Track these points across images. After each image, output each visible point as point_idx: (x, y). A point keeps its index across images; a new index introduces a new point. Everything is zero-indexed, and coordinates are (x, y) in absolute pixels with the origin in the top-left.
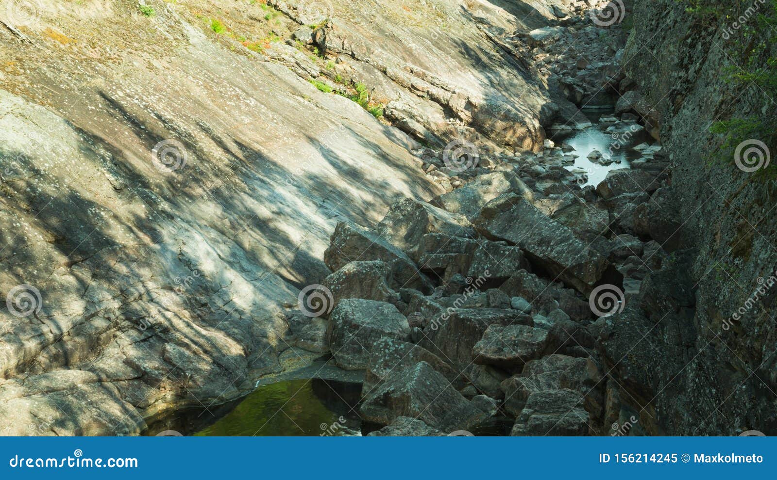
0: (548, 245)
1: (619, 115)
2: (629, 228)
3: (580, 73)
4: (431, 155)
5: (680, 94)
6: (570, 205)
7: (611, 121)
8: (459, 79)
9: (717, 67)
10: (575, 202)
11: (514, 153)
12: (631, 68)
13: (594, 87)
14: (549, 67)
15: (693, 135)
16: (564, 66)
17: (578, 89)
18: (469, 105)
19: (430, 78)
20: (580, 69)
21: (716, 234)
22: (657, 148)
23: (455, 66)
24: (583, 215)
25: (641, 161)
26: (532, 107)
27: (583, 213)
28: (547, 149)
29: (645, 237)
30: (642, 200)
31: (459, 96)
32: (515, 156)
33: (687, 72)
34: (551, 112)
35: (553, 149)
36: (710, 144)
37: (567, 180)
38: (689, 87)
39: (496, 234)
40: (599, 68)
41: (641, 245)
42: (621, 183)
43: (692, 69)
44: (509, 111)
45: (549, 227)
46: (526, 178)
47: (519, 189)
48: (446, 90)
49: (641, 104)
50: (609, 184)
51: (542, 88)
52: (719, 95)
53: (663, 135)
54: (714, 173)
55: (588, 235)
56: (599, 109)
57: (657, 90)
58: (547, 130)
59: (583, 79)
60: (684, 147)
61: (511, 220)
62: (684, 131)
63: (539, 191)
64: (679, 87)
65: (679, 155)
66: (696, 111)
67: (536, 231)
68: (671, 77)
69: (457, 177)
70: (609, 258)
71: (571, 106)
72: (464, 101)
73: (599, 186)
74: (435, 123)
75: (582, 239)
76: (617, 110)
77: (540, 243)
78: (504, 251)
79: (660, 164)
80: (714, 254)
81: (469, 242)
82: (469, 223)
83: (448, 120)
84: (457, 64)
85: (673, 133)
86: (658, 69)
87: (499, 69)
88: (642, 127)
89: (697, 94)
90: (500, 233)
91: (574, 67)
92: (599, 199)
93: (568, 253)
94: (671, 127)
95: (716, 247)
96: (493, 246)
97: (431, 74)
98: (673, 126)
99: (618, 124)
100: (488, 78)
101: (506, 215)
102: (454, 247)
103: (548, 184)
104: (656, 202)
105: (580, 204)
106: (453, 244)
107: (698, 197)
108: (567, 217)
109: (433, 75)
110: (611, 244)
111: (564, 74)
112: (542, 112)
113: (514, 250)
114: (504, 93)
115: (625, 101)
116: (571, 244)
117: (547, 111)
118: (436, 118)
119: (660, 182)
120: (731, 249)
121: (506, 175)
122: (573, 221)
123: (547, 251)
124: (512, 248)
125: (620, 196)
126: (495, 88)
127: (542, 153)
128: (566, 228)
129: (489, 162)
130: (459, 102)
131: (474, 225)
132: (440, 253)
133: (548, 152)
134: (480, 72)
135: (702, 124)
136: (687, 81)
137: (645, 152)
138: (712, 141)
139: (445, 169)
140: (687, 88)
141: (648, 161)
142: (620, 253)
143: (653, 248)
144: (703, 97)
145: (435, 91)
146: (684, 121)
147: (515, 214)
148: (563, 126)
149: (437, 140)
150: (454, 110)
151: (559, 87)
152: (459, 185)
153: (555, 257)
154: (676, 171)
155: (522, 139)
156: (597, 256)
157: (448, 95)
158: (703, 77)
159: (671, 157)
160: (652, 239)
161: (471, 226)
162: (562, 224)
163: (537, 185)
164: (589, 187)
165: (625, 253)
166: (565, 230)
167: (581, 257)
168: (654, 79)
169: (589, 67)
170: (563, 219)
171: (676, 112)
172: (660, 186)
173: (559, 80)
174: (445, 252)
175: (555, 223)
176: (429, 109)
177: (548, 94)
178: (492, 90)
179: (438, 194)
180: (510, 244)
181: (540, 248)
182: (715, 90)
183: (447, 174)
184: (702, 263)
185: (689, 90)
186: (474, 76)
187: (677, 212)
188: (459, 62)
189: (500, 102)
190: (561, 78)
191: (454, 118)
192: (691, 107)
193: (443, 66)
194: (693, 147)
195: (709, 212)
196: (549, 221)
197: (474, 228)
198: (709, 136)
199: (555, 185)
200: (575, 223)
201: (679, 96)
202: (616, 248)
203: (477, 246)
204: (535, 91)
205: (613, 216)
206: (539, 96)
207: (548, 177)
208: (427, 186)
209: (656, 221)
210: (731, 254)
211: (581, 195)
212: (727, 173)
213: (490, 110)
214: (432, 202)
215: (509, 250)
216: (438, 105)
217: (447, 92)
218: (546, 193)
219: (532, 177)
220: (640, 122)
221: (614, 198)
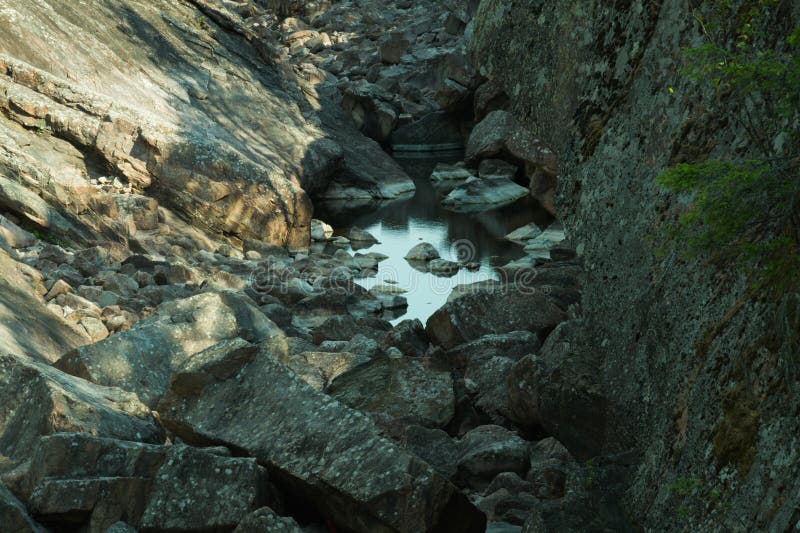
0: (320, 449)
1: (474, 165)
2: (498, 412)
3: (389, 73)
4: (58, 260)
5: (598, 111)
6: (367, 364)
7: (457, 179)
8: (117, 87)
9: (677, 50)
10: (379, 355)
11: (244, 252)
12: (491, 56)
13: (418, 102)
14: (319, 58)
15: (628, 201)
16: (352, 58)
17: (383, 107)
18: (143, 147)
19: (51, 87)
20: (387, 64)
21: (679, 415)
22: (557, 236)
23: (108, 59)
24: (396, 386)
25: (524, 263)
26: (285, 150)
27: (396, 381)
28: (317, 241)
29: (532, 431)
30: (526, 348)
31: (119, 126)
32: (246, 258)
33: (612, 65)
34: (324, 161)
35: (331, 241)
36: (663, 219)
37: (361, 308)
38: (618, 96)
39: (205, 432)
40: (430, 61)
41: (525, 448)
42: (480, 313)
43: (623, 56)
44: (233, 158)
45: (321, 412)
46: (270, 307)
47: (255, 331)
48: (88, 113)
49: (522, 141)
50: (453, 317)
51: (304, 107)
52: (682, 112)
53: (562, 203)
54: (671, 283)
55: (408, 428)
56: (431, 151)
57: (548, 103)
58: (317, 202)
59: (394, 88)
60: (608, 227)
61: (238, 398)
62: (606, 194)
63: (298, 335)
64: (594, 97)
65: (597, 246)
66: (634, 147)
67: (293, 422)
68: (577, 75)
69: (116, 308)
70: (456, 479)
71: (370, 145)
72: (129, 137)
73: (430, 320)
74: (66, 189)
75: (396, 438)
76: (470, 153)
77: (303, 448)
78: (223, 468)
79: (563, 270)
80: (674, 457)
81: (144, 451)
82: (144, 409)
83: (94, 181)
84: (113, 54)
85: (584, 198)
86: (550, 57)
87: (207, 66)
88: (526, 190)
89: (634, 111)
90: (214, 427)
91: (375, 59)
92: (432, 349)
93: (364, 468)
94: (578, 185)
95: (678, 445)
96: (198, 457)
97: (54, 78)
98: (584, 182)
99: (472, 184)
100: (185, 85)
101: (225, 389)
102: (111, 462)
103: (319, 319)
104: (555, 352)
105: (389, 361)
106: (110, 457)
107: (638, 336)
108: (361, 390)
109: (59, 80)
110: (458, 448)
111: (351, 76)
112: (307, 161)
113: (245, 465)
114: (222, 119)
115: (488, 132)
116: (369, 449)
117: (315, 157)
118: (69, 176)
119: (564, 309)
120: (711, 447)
121: (228, 299)
122: (375, 398)
123: (317, 465)
124: (240, 460)
125: (479, 342)
126: (200, 107)
127: (306, 250)
128: (358, 414)
129: (187, 272)
130: (119, 140)
131: (155, 413)
132: (80, 476)
133: (320, 248)
134: (168, 73)
135: (644, 176)
136: (614, 84)
137: (531, 245)
138: (667, 213)
139: (90, 291)
140: (612, 99)
141: (539, 263)
142: (479, 467)
143: (549, 453)
144: (648, 117)
145: (62, 115)
146: (607, 171)
147: (246, 385)
148: (352, 191)
149: (70, 225)
150: (108, 157)
151: (341, 104)
152: (121, 326)
153: (335, 479)
154: (591, 280)
155: (263, 221)
156: (428, 474)
157: (94, 124)
158: (647, 73)
159: (580, 250)
160: (546, 436)
161: (148, 416)
162: (351, 406)
163: (297, 320)
164: (410, 322)
165: (490, 466)
166: (357, 419)
167: (392, 477)
168: (542, 80)
169: (407, 58)
170: (353, 394)
171: (589, 151)
172: (565, 318)
173: (342, 89)
174: (91, 474)
175: (336, 404)
176: (52, 157)
177: (318, 120)
178: (195, 112)
179: (76, 344)
180: (236, 451)
181: (302, 460)
182: (672, 100)
183: (93, 300)
184: (649, 481)
185: (617, 102)
186: (153, 81)
187: (598, 372)
188: (118, 51)
189: (211, 140)
190: (347, 84)
191: (107, 176)
192: (621, 140)
193: (82, 59)
194: (627, 228)
195: (663, 368)
196: (321, 398)
197: (155, 419)
198: (661, 202)
199: (334, 322)
200: (379, 403)
201: (595, 117)
202: (470, 455)
203: (162, 457)
204: (292, 115)
205: (463, 385)
206: (298, 125)
207: (320, 303)
208: (53, 330)
209: (553, 393)
210: (711, 459)
211: (392, 342)
212: (700, 281)
213: (189, 158)
214: (61, 365)
215: (233, 467)
216: (71, 147)
217: (90, 118)
218: (317, 339)
219: (285, 303)
220: (520, 179)
221: (464, 346)
